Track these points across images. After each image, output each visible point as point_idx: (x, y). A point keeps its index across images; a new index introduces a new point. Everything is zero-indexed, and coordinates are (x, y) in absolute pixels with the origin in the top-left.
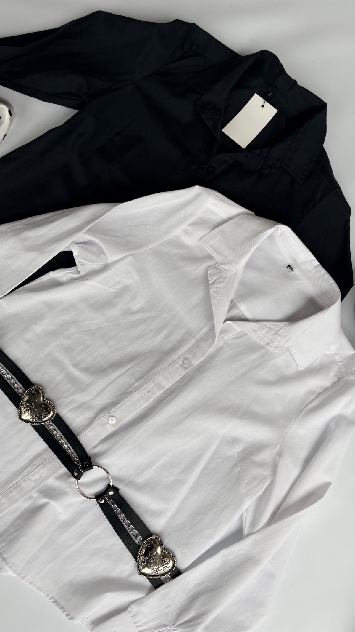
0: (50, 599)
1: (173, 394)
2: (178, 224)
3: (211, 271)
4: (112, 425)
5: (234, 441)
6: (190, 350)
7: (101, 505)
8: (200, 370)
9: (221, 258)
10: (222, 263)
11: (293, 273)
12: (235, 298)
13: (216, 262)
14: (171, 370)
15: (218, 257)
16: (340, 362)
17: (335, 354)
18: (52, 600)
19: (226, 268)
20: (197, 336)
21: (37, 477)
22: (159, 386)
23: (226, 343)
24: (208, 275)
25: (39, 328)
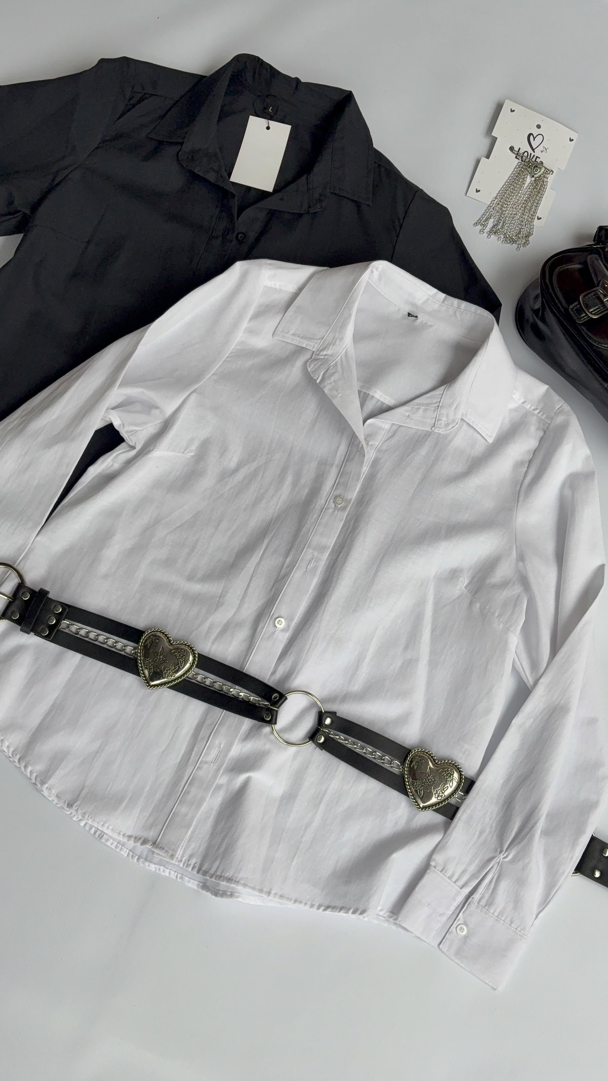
0: (318, 908)
1: (345, 549)
2: (235, 325)
3: (312, 366)
4: (283, 630)
5: (454, 574)
6: (336, 484)
7: (323, 746)
8: (364, 501)
9: (316, 343)
10: (321, 349)
11: (419, 320)
12: (362, 387)
13: (311, 352)
14: (324, 521)
15: (311, 344)
16: (534, 410)
17: (524, 403)
18: (322, 908)
19: (329, 352)
20: (336, 462)
21: (213, 753)
22: (322, 549)
23: (379, 451)
24: (311, 373)
25: (113, 552)
